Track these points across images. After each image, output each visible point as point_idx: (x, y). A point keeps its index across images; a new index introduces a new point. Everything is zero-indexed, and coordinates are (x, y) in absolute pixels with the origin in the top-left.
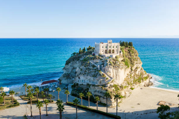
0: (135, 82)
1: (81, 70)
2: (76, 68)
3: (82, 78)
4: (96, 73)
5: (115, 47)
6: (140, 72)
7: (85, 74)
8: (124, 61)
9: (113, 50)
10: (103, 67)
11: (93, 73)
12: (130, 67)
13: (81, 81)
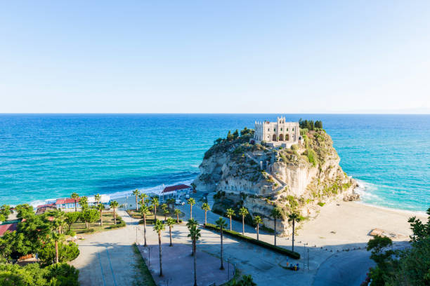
0: (326, 192)
1: (231, 168)
2: (221, 166)
3: (232, 182)
4: (257, 174)
5: (291, 130)
6: (335, 175)
7: (237, 175)
8: (307, 155)
9: (287, 135)
10: (269, 164)
11: (251, 175)
12: (318, 166)
13: (230, 189)
